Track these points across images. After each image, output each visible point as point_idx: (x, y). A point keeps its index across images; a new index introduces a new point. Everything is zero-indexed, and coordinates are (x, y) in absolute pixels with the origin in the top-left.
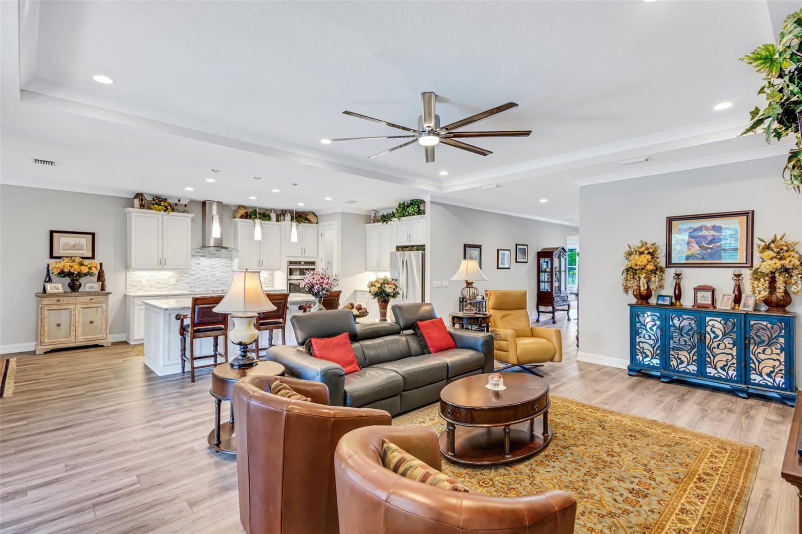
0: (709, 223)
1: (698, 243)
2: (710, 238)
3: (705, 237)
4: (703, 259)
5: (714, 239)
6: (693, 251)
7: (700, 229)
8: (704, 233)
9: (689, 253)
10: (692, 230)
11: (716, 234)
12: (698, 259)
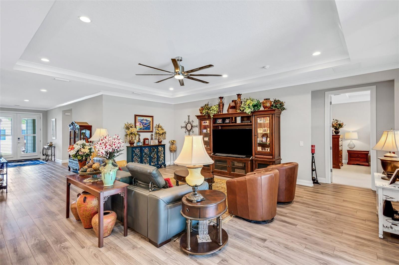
0: (145, 118)
1: (143, 124)
2: (145, 123)
3: (144, 123)
4: (144, 130)
5: (146, 124)
6: (141, 127)
7: (143, 120)
8: (144, 121)
9: (140, 128)
10: (141, 120)
11: (146, 122)
12: (142, 130)
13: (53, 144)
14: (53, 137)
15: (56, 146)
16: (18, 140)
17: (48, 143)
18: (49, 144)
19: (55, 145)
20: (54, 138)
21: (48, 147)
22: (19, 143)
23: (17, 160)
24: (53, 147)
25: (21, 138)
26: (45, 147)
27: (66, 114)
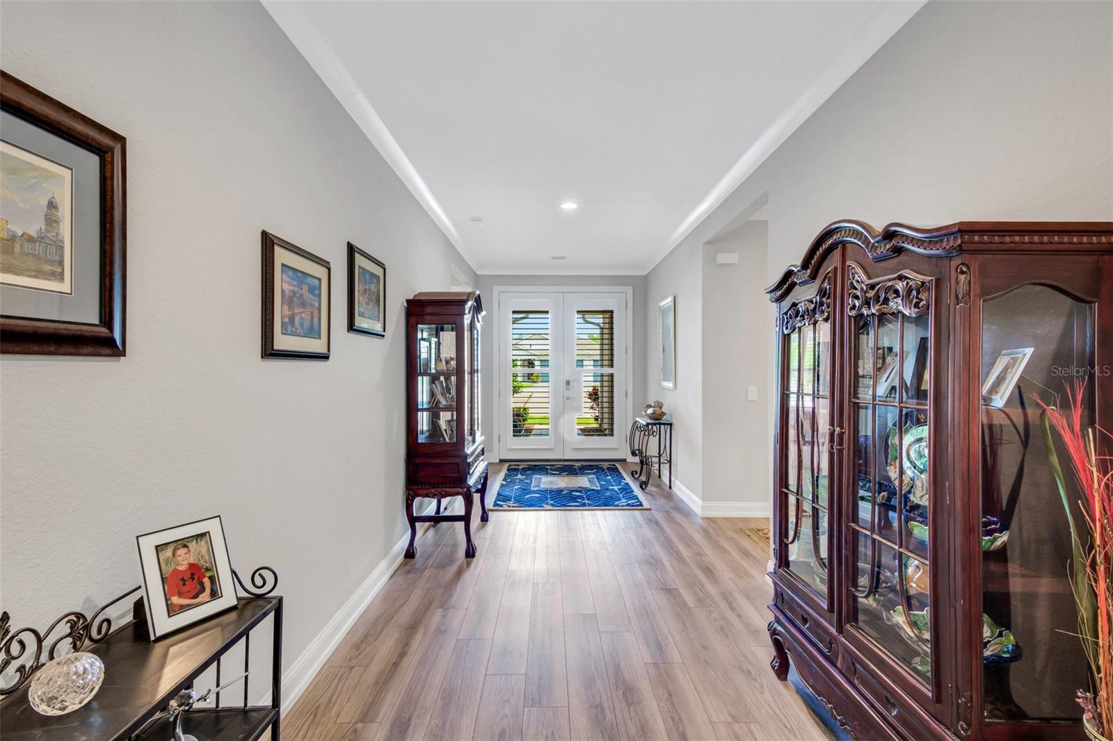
13: (663, 410)
14: (665, 380)
15: (674, 422)
16: (568, 389)
17: (649, 406)
18: (650, 411)
19: (671, 417)
20: (670, 385)
21: (648, 424)
22: (568, 399)
23: (562, 458)
24: (664, 424)
25: (574, 380)
26: (638, 419)
27: (723, 258)
